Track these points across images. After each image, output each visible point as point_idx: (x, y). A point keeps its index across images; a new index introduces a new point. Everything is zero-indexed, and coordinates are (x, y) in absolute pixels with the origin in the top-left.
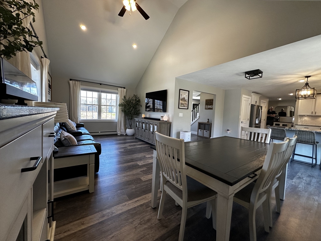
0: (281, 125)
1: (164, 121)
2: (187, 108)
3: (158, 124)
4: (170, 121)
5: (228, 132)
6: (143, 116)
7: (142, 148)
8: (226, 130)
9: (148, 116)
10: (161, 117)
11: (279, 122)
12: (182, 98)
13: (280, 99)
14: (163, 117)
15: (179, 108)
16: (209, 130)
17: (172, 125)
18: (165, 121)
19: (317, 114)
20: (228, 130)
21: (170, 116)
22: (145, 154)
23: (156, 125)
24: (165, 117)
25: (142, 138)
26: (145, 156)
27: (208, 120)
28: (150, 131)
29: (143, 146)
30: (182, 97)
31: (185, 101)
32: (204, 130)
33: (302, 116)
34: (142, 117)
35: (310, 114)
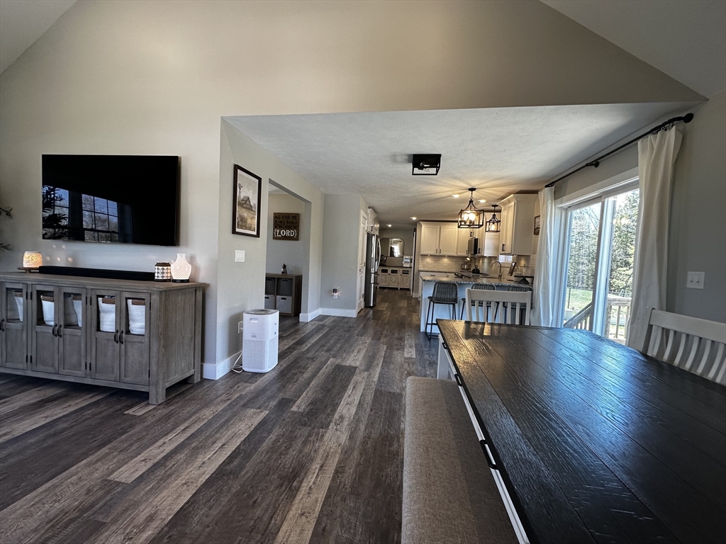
0: (390, 270)
1: (175, 281)
2: (255, 233)
3: (155, 298)
4: (202, 278)
5: (335, 294)
6: (31, 260)
7: (61, 426)
8: (330, 291)
9: (60, 261)
10: (158, 265)
11: (385, 266)
12: (242, 197)
13: (390, 226)
14: (168, 265)
15: (234, 232)
16: (291, 295)
17: (210, 292)
18: (182, 281)
19: (442, 254)
20: (335, 291)
21: (202, 262)
22: (102, 469)
23: (138, 301)
24: (179, 266)
25: (40, 367)
26: (108, 485)
27: (284, 267)
28: (98, 329)
29: (58, 411)
30: (242, 194)
31: (250, 208)
32: (278, 294)
33: (425, 256)
34: (25, 265)
35: (433, 253)
